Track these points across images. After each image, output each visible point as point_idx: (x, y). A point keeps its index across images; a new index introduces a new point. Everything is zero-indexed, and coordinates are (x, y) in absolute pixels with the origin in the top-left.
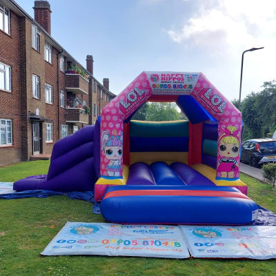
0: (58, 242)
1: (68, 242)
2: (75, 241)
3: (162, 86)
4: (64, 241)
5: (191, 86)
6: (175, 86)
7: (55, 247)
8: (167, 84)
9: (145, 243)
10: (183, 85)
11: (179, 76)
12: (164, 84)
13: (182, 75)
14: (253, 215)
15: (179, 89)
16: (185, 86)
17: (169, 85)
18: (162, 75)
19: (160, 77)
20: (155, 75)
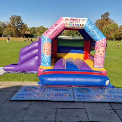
0: (18, 95)
1: (22, 95)
2: (26, 94)
3: (70, 24)
5: (83, 25)
6: (76, 25)
7: (16, 97)
9: (56, 95)
10: (80, 24)
11: (78, 20)
12: (71, 23)
13: (79, 20)
14: (106, 82)
15: (78, 26)
16: (80, 25)
17: (73, 24)
18: (70, 19)
19: (69, 20)
20: (67, 19)
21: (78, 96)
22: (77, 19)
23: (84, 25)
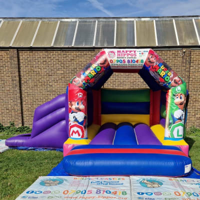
0: (28, 193)
2: (41, 192)
3: (118, 61)
4: (33, 192)
5: (142, 61)
6: (129, 61)
7: (24, 197)
8: (122, 59)
11: (133, 53)
12: (119, 59)
13: (135, 52)
14: (186, 168)
15: (133, 63)
16: (137, 61)
17: (124, 60)
18: (118, 51)
19: (116, 54)
20: (112, 52)
21: (139, 193)
22: (130, 52)
23: (144, 61)
